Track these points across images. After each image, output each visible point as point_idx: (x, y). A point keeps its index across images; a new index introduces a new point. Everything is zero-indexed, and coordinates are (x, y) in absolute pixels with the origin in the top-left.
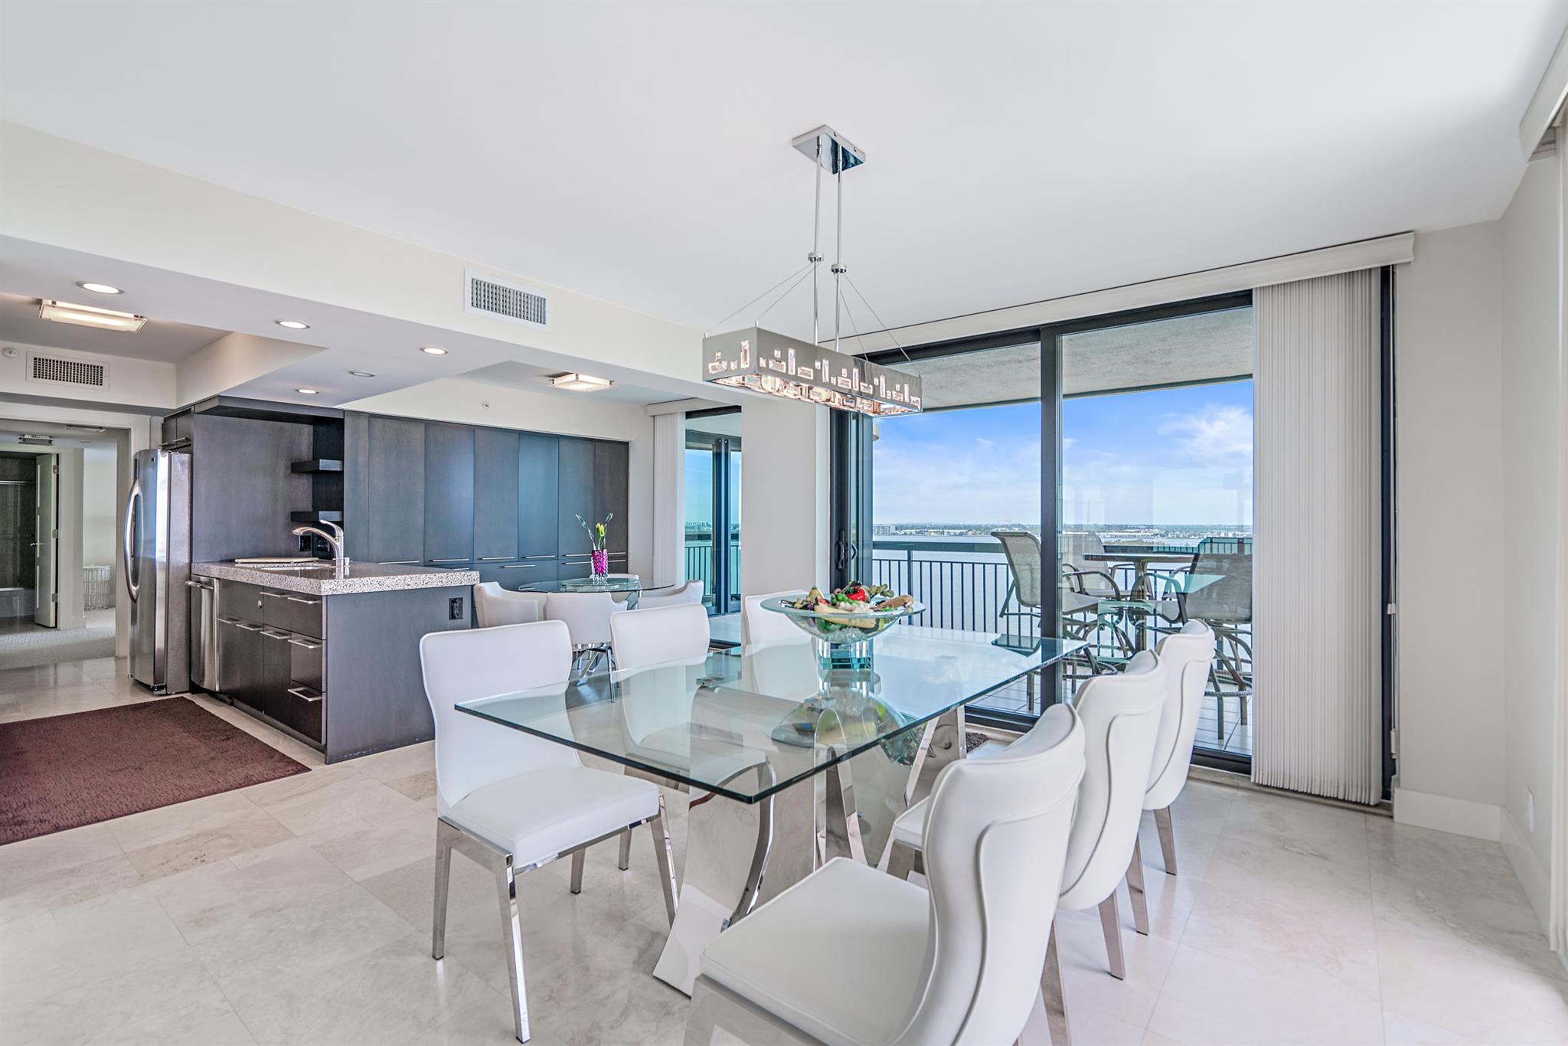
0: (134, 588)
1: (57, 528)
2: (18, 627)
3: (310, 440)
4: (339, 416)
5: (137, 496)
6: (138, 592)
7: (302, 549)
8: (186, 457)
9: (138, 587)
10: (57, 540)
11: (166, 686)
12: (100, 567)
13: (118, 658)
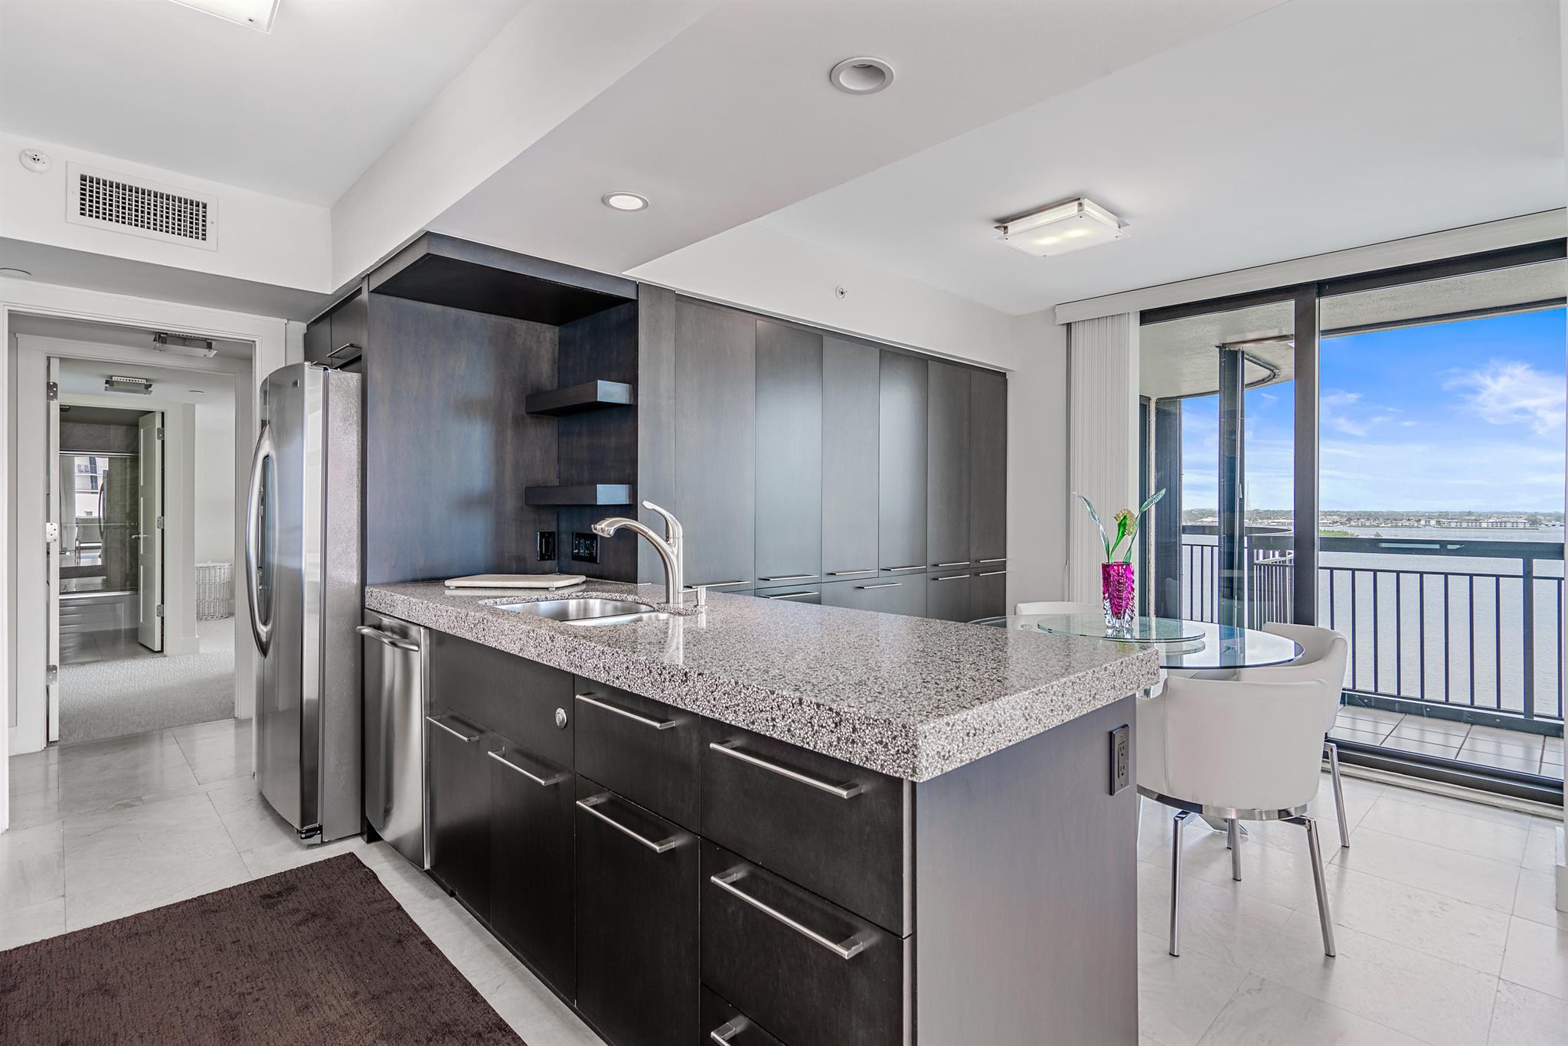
0: (263, 630)
1: (163, 515)
2: (123, 647)
3: (554, 353)
4: (628, 293)
5: (267, 457)
6: (270, 635)
7: (543, 558)
8: (352, 378)
9: (269, 627)
10: (163, 530)
11: (320, 828)
12: (218, 564)
13: (240, 723)
